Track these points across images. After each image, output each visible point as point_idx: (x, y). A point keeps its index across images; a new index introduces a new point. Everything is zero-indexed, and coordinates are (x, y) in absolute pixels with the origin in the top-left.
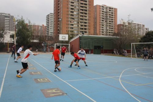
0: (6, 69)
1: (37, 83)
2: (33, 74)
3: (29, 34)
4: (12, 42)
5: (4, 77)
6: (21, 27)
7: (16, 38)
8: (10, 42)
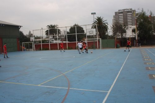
0: (124, 63)
1: (151, 79)
2: (149, 69)
3: (151, 27)
4: (133, 37)
5: (121, 70)
6: (142, 20)
7: (138, 32)
8: (132, 37)
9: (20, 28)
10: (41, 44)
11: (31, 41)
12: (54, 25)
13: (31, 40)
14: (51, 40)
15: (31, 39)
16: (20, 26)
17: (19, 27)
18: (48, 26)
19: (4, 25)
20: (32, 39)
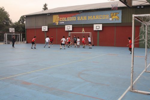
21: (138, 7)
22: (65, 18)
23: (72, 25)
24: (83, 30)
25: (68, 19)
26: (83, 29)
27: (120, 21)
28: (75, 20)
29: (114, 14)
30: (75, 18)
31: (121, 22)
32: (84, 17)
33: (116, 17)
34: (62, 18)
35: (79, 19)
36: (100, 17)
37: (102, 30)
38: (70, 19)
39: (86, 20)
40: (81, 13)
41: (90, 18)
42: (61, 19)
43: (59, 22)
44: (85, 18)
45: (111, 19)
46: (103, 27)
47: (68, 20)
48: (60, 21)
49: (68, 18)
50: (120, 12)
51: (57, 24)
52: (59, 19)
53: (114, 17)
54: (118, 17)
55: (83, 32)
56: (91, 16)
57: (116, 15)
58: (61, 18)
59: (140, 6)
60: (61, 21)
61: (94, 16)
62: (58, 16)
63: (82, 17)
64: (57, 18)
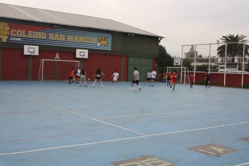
9: (159, 41)
10: (195, 72)
11: (174, 66)
12: (237, 36)
13: (175, 64)
14: (220, 66)
15: (175, 62)
16: (160, 37)
17: (160, 39)
18: (223, 37)
19: (133, 35)
20: (177, 62)
21: (129, 35)
22: (24, 32)
23: (38, 47)
24: (57, 56)
25: (29, 34)
26: (57, 54)
27: (109, 48)
28: (45, 38)
29: (103, 38)
30: (45, 35)
31: (110, 50)
32: (61, 35)
33: (106, 42)
34: (17, 30)
35: (51, 36)
36: (85, 39)
37: (87, 57)
38: (34, 34)
39: (64, 40)
40: (57, 27)
41: (70, 38)
42: (14, 33)
43: (10, 36)
44: (62, 37)
45: (99, 44)
46: (89, 54)
47: (29, 37)
48: (12, 35)
49: (29, 32)
50: (110, 36)
51: (5, 41)
52: (10, 30)
53: (102, 42)
54: (107, 42)
55: (57, 59)
56: (72, 36)
57: (105, 40)
58: (15, 31)
59: (131, 34)
60: (15, 35)
61: (76, 37)
62: (6, 24)
63: (57, 35)
64: (4, 29)
